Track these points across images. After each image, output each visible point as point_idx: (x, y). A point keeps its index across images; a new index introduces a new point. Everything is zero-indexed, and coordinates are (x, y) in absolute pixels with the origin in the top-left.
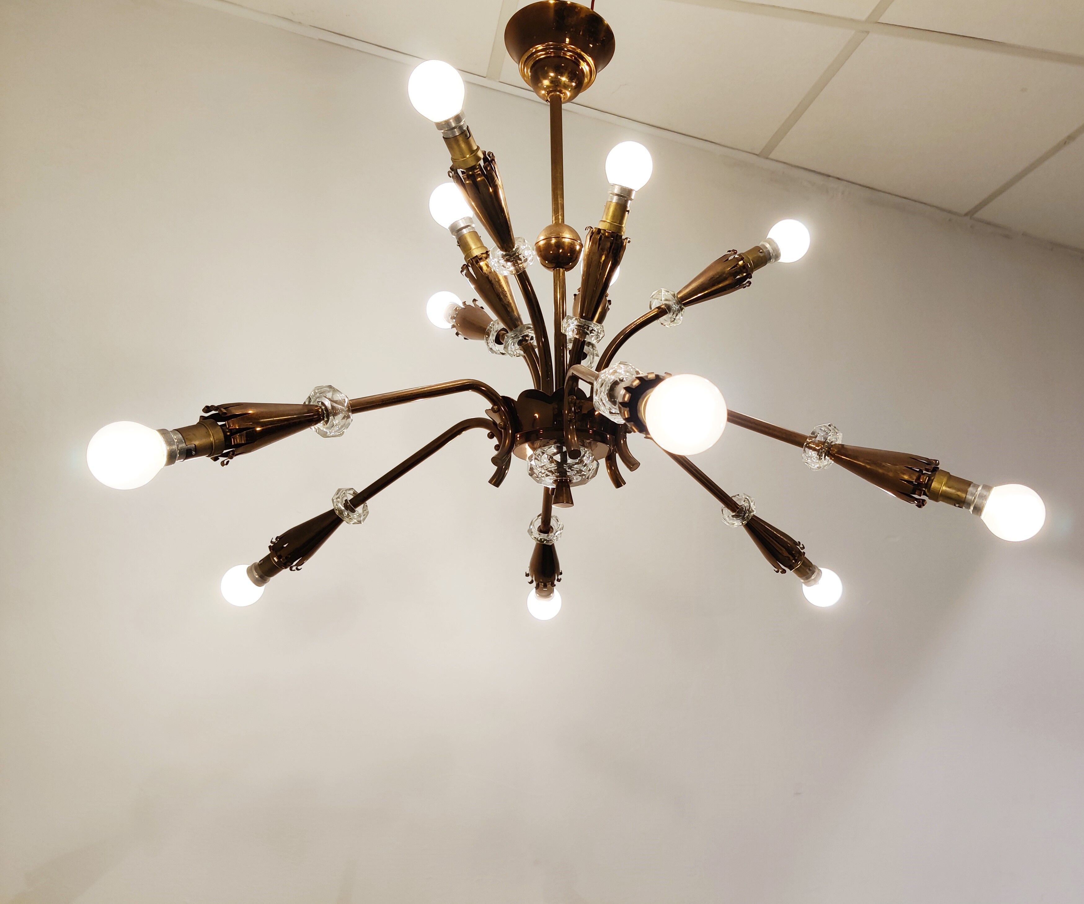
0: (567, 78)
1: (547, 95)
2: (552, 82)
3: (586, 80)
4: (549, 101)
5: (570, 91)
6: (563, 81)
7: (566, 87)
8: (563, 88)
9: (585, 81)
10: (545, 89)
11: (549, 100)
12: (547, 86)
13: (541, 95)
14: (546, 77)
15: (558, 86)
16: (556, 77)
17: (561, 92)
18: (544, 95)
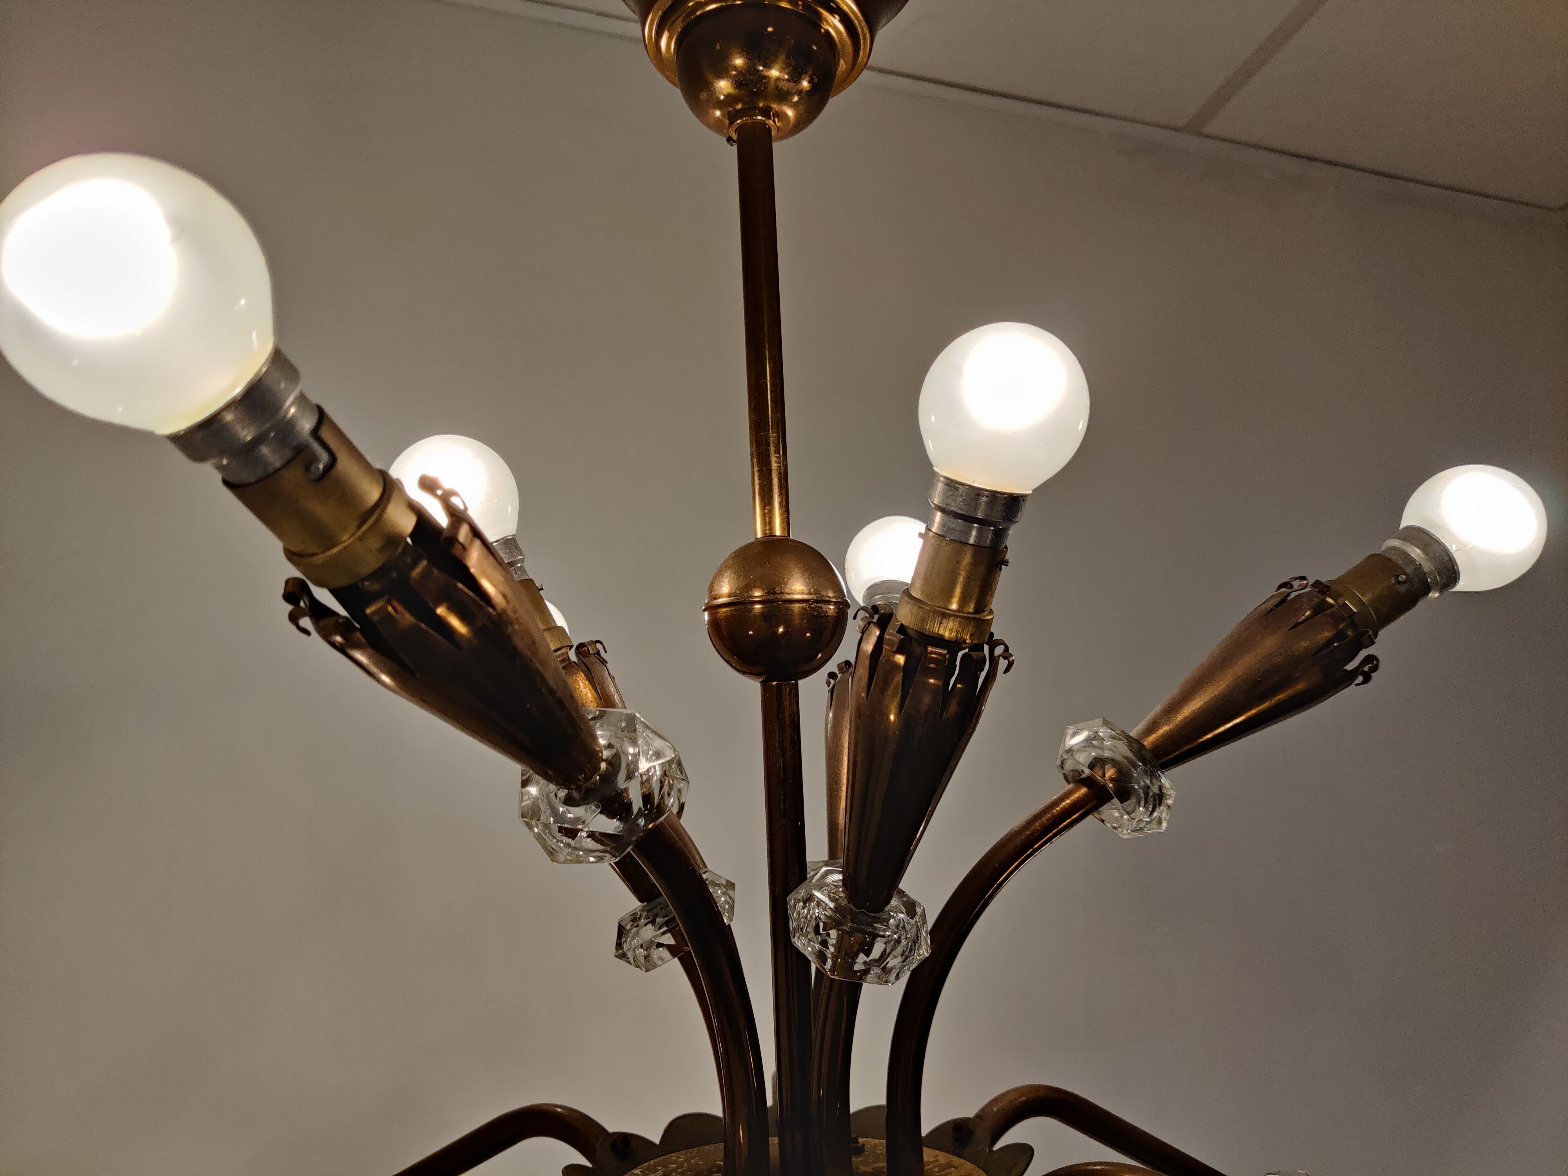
0: (782, 70)
1: (727, 122)
2: (738, 84)
3: (842, 65)
4: (734, 141)
5: (794, 106)
6: (772, 82)
7: (783, 96)
8: (775, 102)
9: (840, 69)
10: (720, 105)
11: (735, 137)
12: (728, 96)
13: (712, 122)
14: (722, 72)
15: (757, 95)
16: (751, 70)
17: (766, 112)
18: (718, 120)
